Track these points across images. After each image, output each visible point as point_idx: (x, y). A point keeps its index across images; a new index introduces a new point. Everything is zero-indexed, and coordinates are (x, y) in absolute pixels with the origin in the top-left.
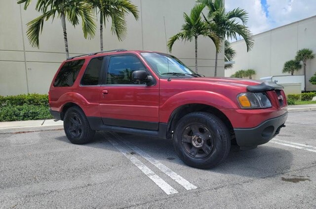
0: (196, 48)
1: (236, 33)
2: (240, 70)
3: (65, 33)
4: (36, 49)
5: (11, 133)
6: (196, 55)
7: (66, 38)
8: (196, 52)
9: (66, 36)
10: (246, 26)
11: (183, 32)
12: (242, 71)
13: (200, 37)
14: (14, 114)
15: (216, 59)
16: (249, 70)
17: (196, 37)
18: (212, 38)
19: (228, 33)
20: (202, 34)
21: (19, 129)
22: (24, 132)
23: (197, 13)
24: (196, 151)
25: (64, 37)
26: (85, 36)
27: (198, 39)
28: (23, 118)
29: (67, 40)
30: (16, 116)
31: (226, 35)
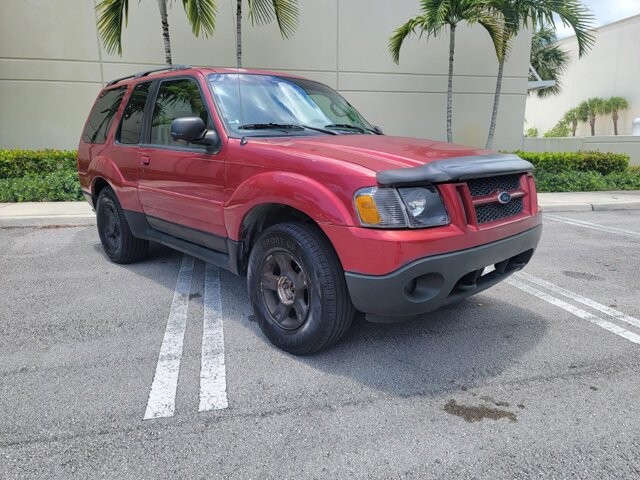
0: (452, 51)
1: (553, 13)
2: (592, 97)
3: (165, 24)
4: (115, 56)
5: (35, 227)
6: (451, 66)
7: (166, 35)
8: (451, 59)
9: (167, 29)
11: (424, 14)
12: (596, 100)
13: (462, 24)
14: (64, 188)
15: (500, 76)
16: (613, 99)
17: (453, 26)
18: (488, 28)
19: (534, 14)
20: (467, 17)
21: (49, 219)
22: (57, 227)
24: (284, 311)
25: (162, 32)
26: (196, 29)
27: (456, 29)
28: (79, 197)
29: (168, 40)
30: (67, 191)
31: (529, 19)
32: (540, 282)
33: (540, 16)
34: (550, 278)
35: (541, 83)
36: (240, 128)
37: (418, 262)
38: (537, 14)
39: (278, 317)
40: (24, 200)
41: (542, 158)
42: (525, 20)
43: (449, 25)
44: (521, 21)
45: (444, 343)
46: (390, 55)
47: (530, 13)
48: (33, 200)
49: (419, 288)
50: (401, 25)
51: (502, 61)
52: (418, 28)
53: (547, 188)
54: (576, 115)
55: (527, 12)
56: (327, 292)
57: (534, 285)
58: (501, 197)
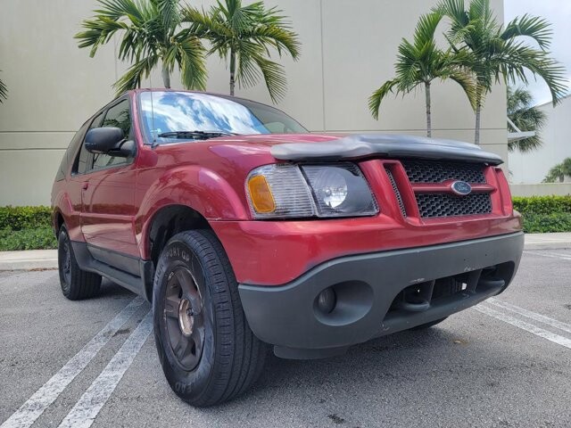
0: (428, 106)
1: (524, 68)
6: (429, 119)
8: (428, 113)
10: (547, 51)
11: (398, 76)
13: (436, 83)
17: (428, 84)
18: (461, 82)
19: (504, 70)
20: (440, 75)
23: (427, 32)
24: (185, 344)
27: (431, 86)
31: (501, 75)
32: (536, 316)
33: (510, 72)
34: (549, 312)
35: (520, 134)
36: (159, 136)
37: (330, 264)
38: (508, 70)
39: (180, 353)
40: (31, 248)
41: (529, 201)
42: (497, 77)
43: (423, 84)
44: (493, 77)
45: (401, 391)
46: (370, 111)
47: (501, 69)
48: (39, 248)
49: (341, 305)
50: (379, 87)
51: (478, 111)
52: (395, 88)
53: (538, 228)
54: (562, 171)
55: (497, 69)
56: (221, 315)
57: (528, 320)
58: (456, 186)
